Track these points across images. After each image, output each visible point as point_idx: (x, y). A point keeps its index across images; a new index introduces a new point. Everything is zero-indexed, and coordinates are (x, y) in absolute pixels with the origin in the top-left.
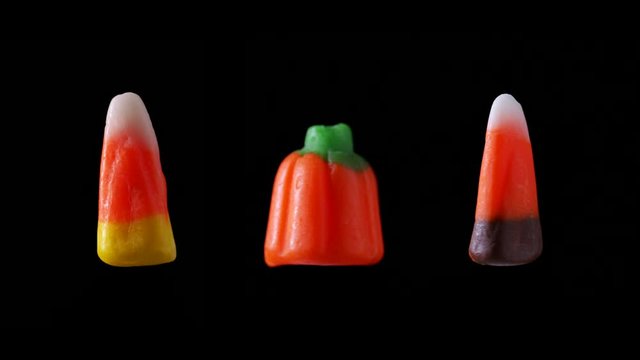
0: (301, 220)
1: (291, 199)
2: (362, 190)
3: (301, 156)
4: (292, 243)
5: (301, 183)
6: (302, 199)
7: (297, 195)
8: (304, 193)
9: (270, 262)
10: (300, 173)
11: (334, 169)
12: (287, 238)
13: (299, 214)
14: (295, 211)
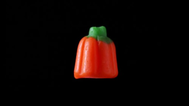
0: (87, 62)
1: (84, 54)
2: (110, 51)
3: (88, 38)
4: (84, 70)
5: (88, 48)
6: (88, 54)
7: (86, 52)
8: (89, 52)
9: (76, 77)
10: (87, 44)
11: (100, 43)
12: (82, 68)
13: (87, 59)
14: (85, 58)
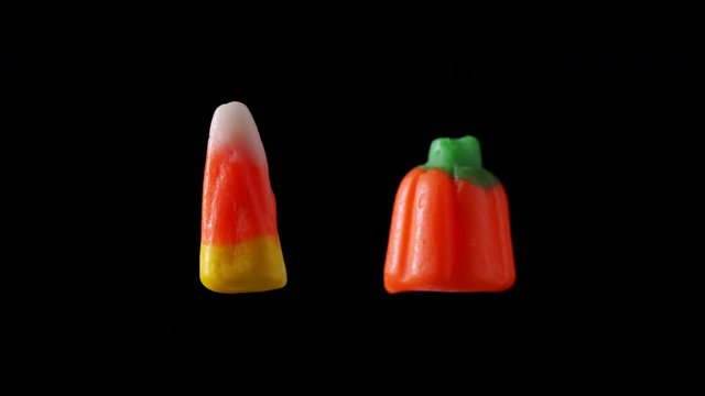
0: (424, 242)
1: (413, 219)
2: (492, 209)
3: (425, 171)
4: (415, 267)
5: (424, 202)
6: (425, 219)
7: (420, 215)
8: (427, 212)
9: (390, 288)
10: (424, 190)
11: (460, 185)
12: (408, 261)
13: (422, 236)
14: (418, 232)
